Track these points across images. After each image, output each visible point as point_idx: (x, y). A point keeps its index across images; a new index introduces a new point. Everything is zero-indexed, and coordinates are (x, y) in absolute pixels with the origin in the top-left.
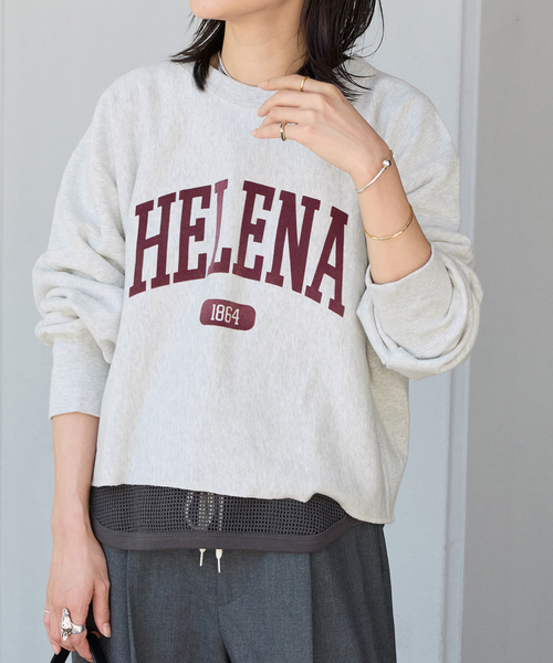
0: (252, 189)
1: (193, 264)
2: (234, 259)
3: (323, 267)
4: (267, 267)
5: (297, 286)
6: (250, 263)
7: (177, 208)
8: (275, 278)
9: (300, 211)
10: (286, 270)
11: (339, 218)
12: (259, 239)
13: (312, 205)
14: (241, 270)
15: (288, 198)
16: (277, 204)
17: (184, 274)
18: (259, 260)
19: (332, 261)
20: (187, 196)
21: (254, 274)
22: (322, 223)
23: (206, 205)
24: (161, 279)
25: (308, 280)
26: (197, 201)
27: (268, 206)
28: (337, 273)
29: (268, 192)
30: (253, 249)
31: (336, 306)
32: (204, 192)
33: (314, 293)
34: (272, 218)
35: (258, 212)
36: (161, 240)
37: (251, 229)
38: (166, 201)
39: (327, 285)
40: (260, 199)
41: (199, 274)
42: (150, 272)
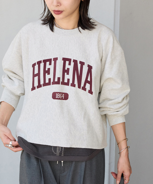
0: (65, 60)
1: (47, 81)
2: (61, 80)
3: (86, 81)
4: (71, 82)
5: (79, 87)
6: (66, 81)
7: (42, 65)
8: (73, 85)
9: (79, 65)
10: (76, 82)
11: (90, 68)
12: (68, 74)
13: (82, 64)
14: (63, 83)
15: (75, 62)
16: (72, 63)
17: (45, 84)
18: (68, 80)
19: (89, 79)
20: (45, 61)
21: (67, 84)
22: (85, 69)
23: (50, 64)
24: (39, 86)
25: (82, 85)
26: (48, 63)
27: (70, 64)
28: (90, 83)
29: (69, 60)
30: (67, 77)
31: (91, 92)
32: (50, 60)
33: (84, 89)
34: (71, 68)
35: (67, 66)
36: (38, 75)
37: (65, 71)
38: (39, 63)
39: (88, 86)
40: (67, 62)
41: (49, 84)
42: (36, 84)
